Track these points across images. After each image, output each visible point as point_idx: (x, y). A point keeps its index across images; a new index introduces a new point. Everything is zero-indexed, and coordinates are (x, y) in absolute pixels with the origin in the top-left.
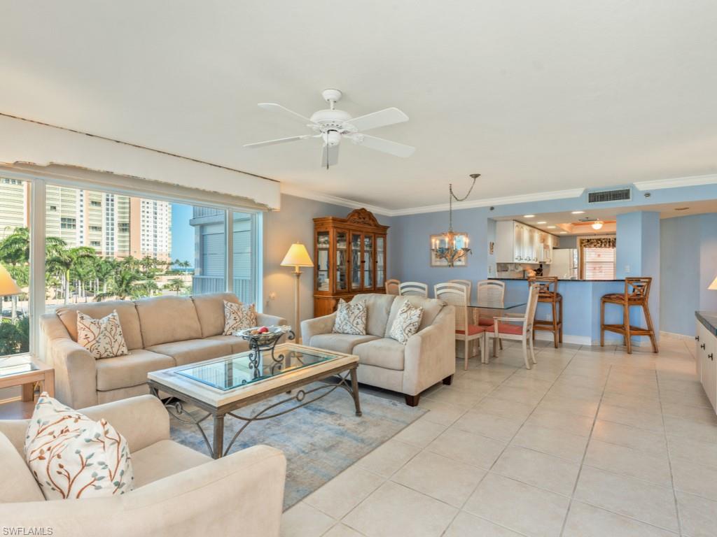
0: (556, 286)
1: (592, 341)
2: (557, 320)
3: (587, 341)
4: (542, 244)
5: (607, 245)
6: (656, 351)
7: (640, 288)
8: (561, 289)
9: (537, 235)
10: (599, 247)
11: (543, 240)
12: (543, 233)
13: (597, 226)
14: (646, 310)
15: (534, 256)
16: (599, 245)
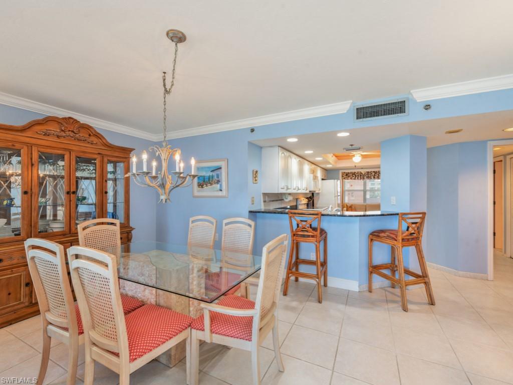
0: (319, 221)
1: (359, 286)
2: (322, 259)
3: (353, 285)
4: (312, 175)
5: (359, 178)
6: (432, 303)
7: (414, 225)
8: (325, 225)
9: (307, 167)
10: (354, 179)
11: (313, 172)
12: (313, 166)
13: (357, 159)
14: (419, 252)
15: (304, 186)
16: (354, 178)
